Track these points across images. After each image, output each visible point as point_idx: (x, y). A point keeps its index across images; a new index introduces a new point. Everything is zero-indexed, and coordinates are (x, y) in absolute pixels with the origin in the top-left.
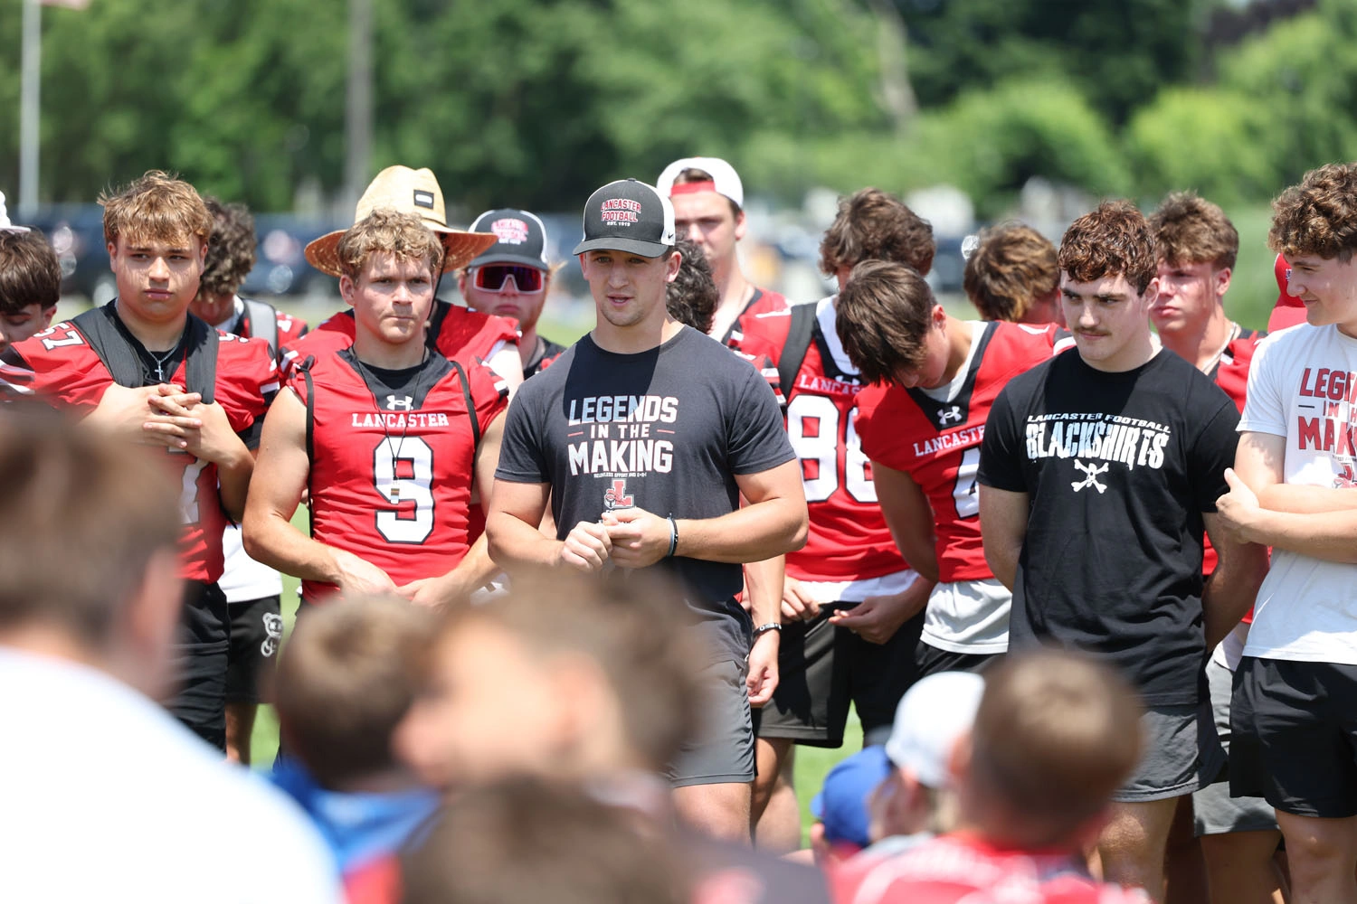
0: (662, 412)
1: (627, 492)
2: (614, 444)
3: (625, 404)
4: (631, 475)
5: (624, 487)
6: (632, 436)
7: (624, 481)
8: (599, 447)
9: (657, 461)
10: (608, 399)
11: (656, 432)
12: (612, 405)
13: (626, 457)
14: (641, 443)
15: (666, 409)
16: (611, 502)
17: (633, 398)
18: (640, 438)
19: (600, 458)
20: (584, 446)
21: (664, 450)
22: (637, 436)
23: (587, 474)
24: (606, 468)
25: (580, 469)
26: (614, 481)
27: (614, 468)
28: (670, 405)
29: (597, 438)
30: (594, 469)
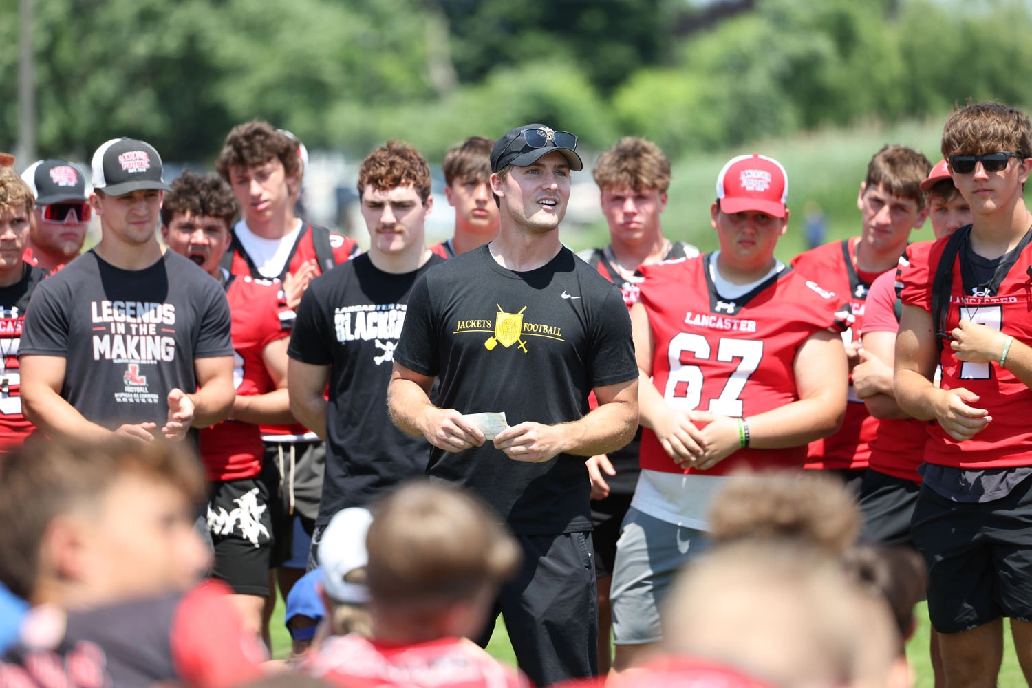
0: (163, 316)
1: (140, 374)
2: (129, 337)
3: (134, 308)
4: (144, 362)
5: (138, 370)
6: (141, 333)
7: (137, 366)
8: (118, 339)
9: (164, 353)
10: (122, 304)
11: (161, 330)
12: (125, 308)
13: (138, 348)
14: (150, 338)
15: (167, 314)
16: (128, 381)
17: (139, 305)
18: (148, 334)
19: (118, 348)
20: (107, 338)
21: (168, 345)
22: (146, 333)
23: (108, 360)
24: (123, 355)
25: (102, 356)
26: (130, 366)
27: (130, 356)
28: (169, 310)
29: (116, 333)
30: (114, 356)
